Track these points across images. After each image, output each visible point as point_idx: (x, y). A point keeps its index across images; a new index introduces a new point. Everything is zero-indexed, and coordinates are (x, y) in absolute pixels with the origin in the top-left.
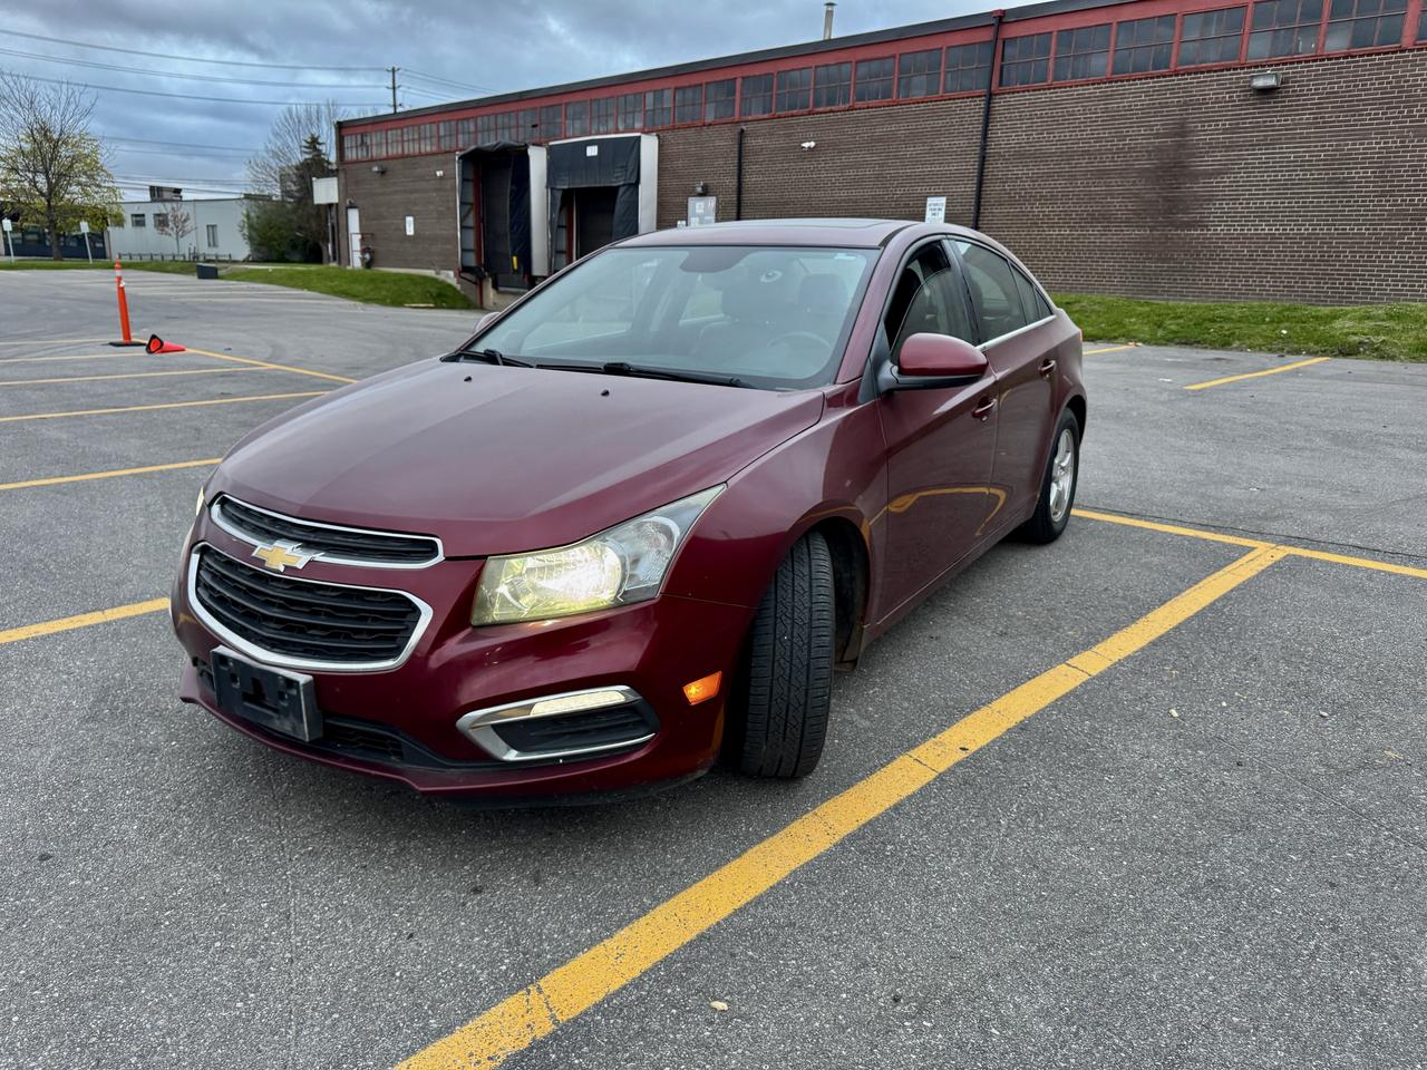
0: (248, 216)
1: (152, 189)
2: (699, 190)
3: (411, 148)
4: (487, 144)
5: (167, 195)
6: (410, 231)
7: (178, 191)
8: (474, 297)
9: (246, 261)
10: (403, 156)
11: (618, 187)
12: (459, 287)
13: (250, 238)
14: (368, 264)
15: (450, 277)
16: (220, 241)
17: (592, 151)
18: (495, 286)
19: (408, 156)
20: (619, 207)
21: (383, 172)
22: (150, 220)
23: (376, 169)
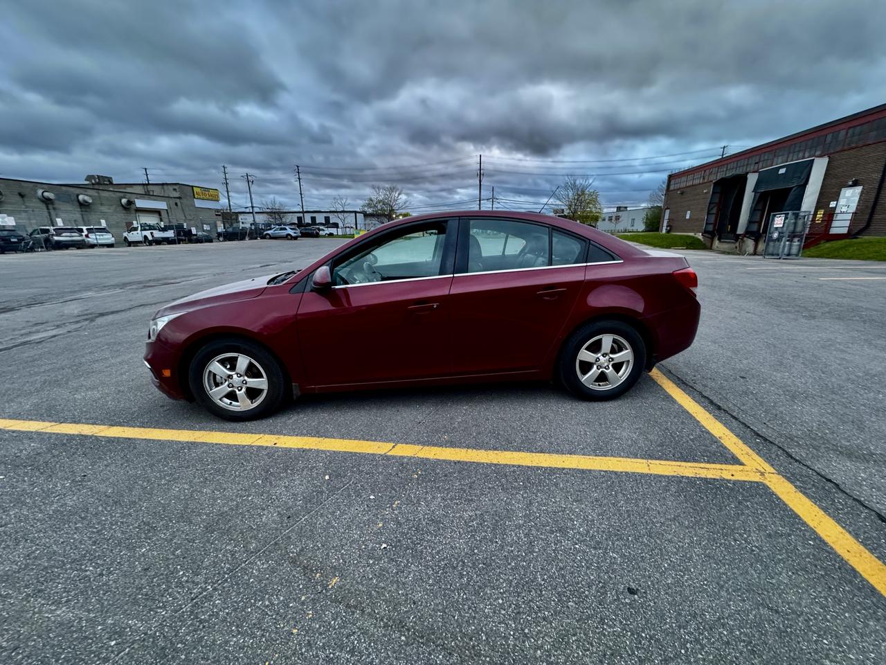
0: (647, 215)
1: (617, 207)
2: (850, 183)
3: (697, 182)
4: (727, 175)
5: (622, 209)
6: (688, 217)
7: (626, 208)
8: (708, 244)
9: (643, 231)
10: (693, 185)
11: (792, 188)
12: (702, 240)
13: (646, 223)
14: (668, 232)
15: (700, 236)
16: (635, 225)
17: (782, 171)
18: (719, 239)
19: (695, 185)
20: (790, 198)
21: (682, 193)
22: (614, 218)
23: (679, 192)
